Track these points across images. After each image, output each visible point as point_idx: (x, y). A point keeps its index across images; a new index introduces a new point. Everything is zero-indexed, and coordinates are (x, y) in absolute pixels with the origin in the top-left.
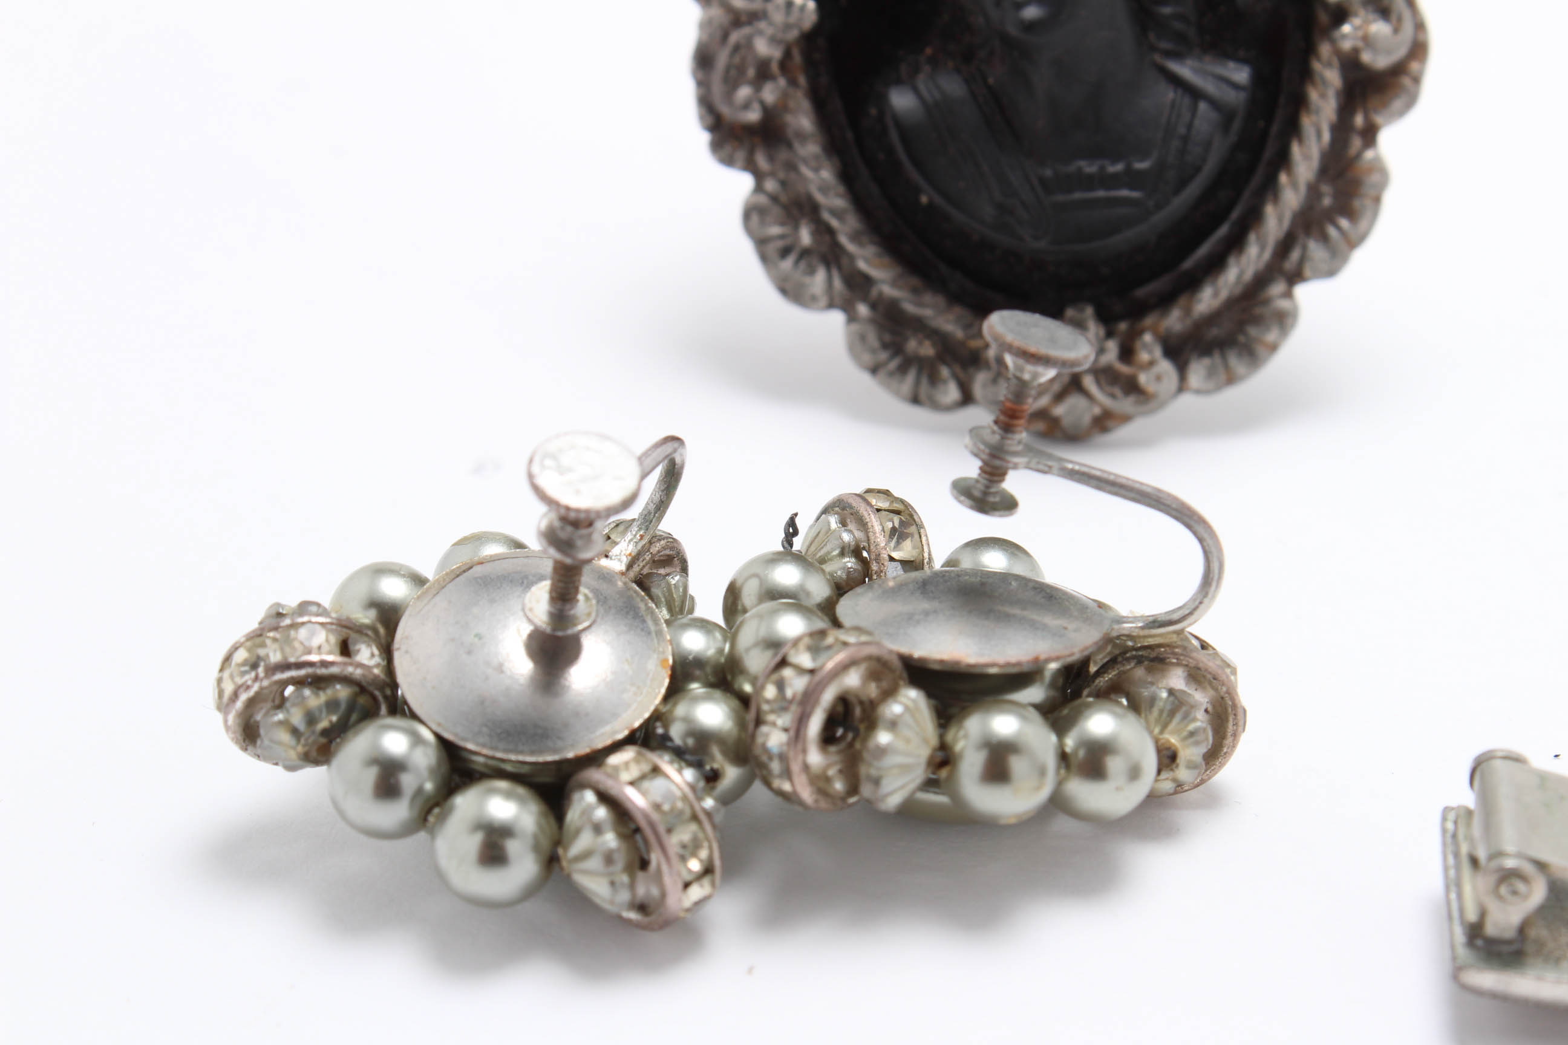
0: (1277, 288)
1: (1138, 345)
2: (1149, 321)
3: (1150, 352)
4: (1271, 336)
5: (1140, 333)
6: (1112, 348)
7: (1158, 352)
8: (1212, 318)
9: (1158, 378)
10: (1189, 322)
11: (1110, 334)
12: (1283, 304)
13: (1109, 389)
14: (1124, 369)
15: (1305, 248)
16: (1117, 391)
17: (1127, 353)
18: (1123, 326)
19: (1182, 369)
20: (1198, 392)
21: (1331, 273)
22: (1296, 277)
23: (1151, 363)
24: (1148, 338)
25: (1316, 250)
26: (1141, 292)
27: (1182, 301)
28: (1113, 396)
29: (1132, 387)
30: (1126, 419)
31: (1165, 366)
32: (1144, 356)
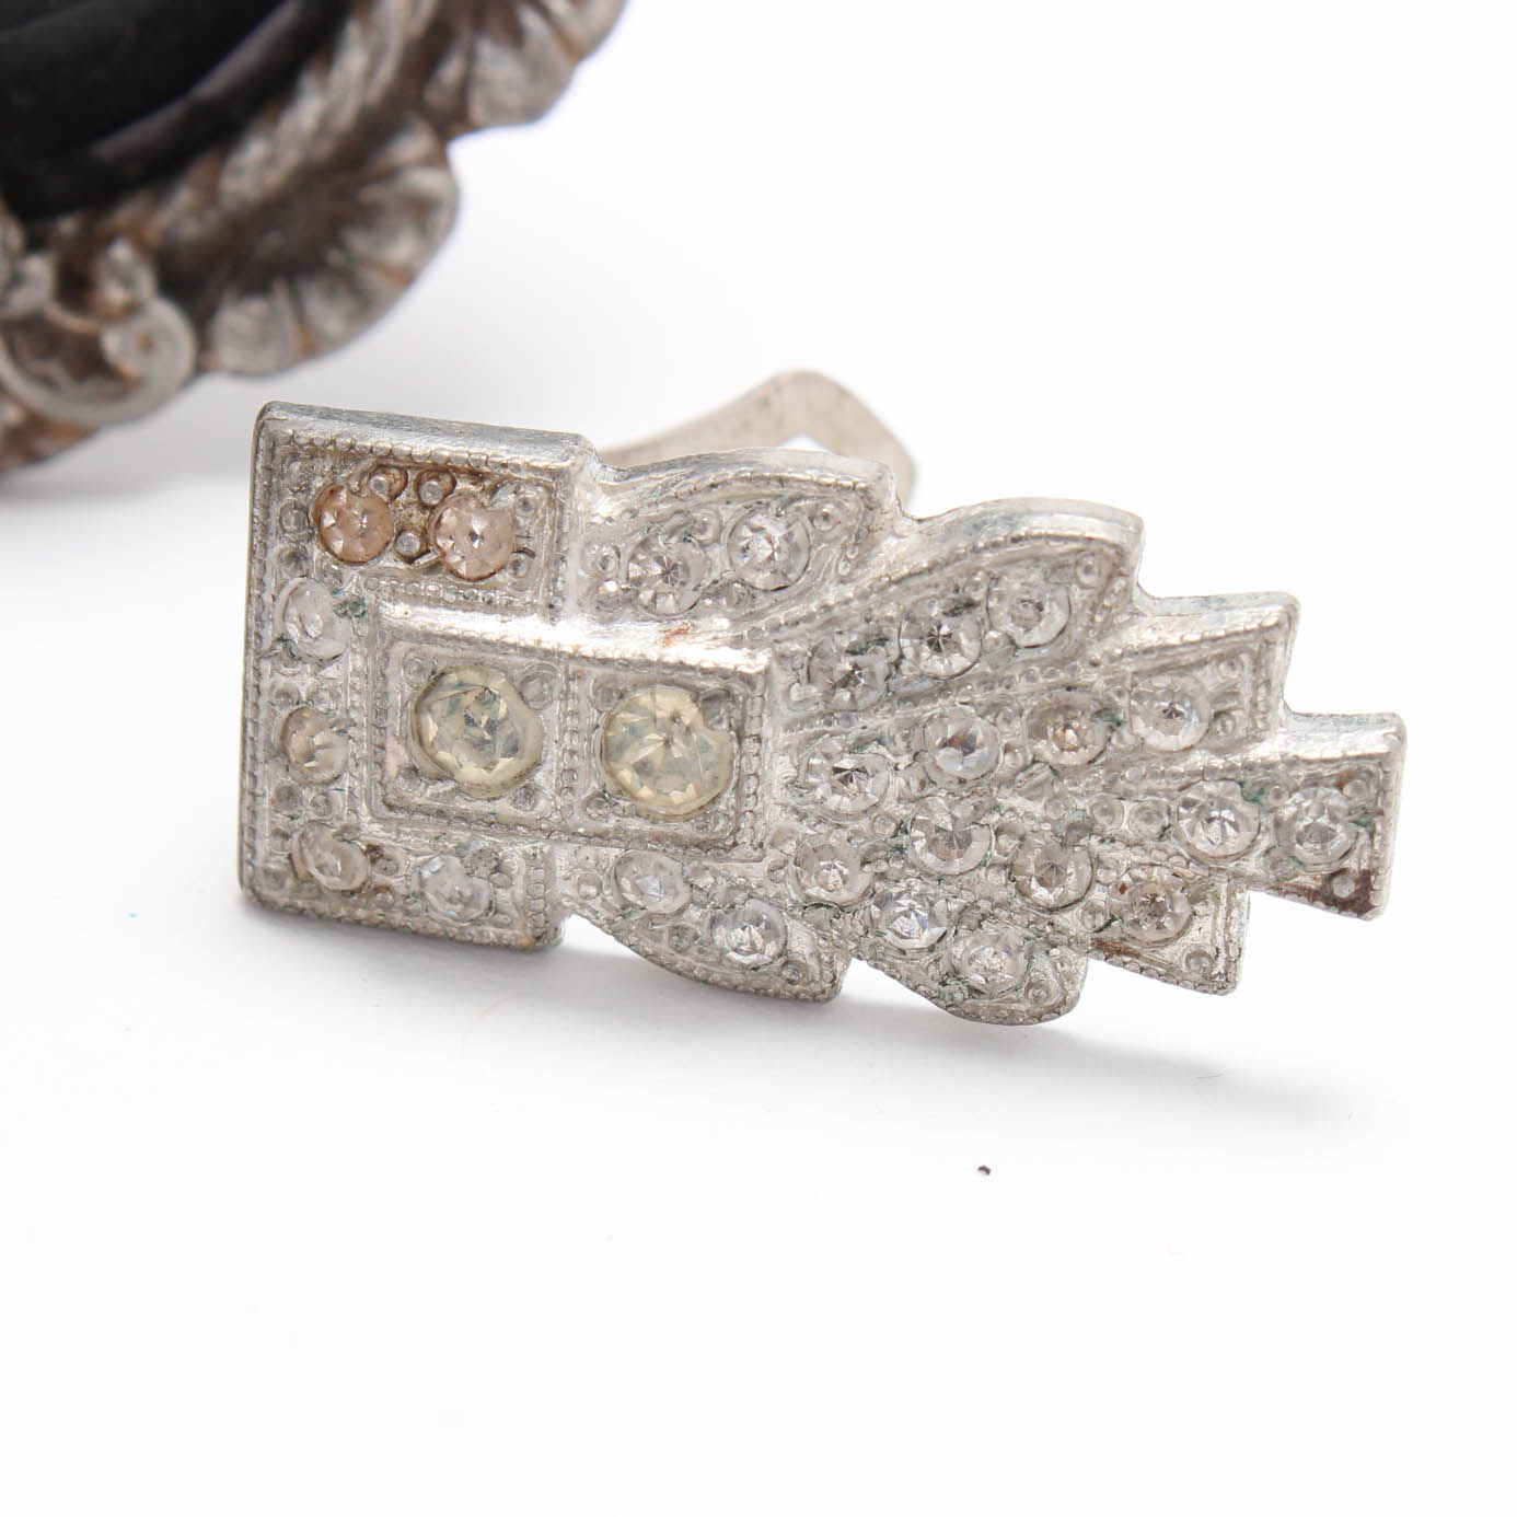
0: (412, 146)
1: (101, 268)
2: (125, 214)
3: (127, 282)
4: (401, 250)
5: (108, 240)
6: (40, 269)
7: (146, 283)
8: (272, 210)
9: (148, 345)
10: (213, 218)
11: (34, 244)
12: (425, 181)
13: (38, 366)
14: (73, 323)
15: (471, 57)
16: (55, 369)
17: (75, 286)
18: (67, 226)
19: (201, 320)
20: (239, 373)
21: (531, 113)
22: (453, 122)
23: (132, 310)
24: (122, 252)
25: (498, 66)
26: (109, 148)
27: (199, 171)
28: (46, 382)
29: (90, 363)
30: (80, 434)
31: (166, 316)
32: (114, 294)
